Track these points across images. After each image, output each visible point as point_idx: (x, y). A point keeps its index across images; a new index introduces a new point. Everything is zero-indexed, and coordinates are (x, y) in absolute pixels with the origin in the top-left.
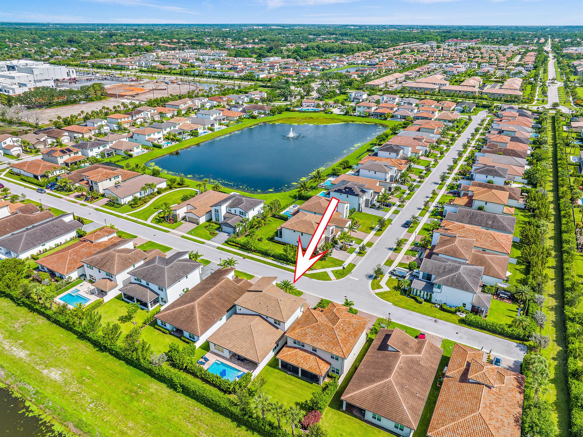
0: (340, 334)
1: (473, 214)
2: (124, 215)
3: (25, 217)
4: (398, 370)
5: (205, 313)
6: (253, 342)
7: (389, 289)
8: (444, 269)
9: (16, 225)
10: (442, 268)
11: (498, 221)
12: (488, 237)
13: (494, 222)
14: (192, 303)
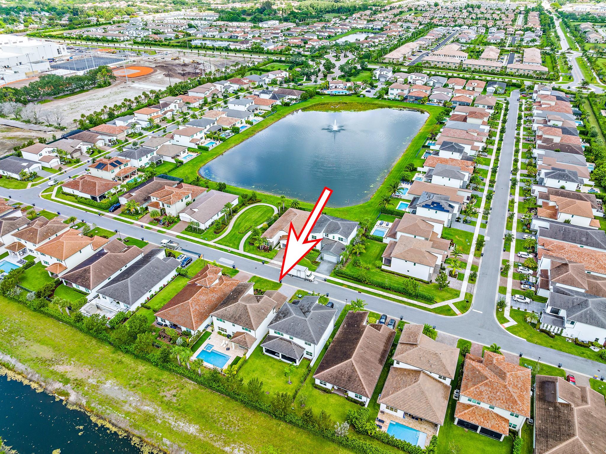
0: (514, 390)
1: (565, 229)
2: (211, 243)
3: (115, 256)
4: (579, 425)
5: (365, 370)
6: (427, 402)
7: (515, 323)
8: (573, 303)
9: (110, 268)
10: (570, 302)
11: (592, 238)
12: (591, 258)
13: (587, 239)
14: (349, 360)
